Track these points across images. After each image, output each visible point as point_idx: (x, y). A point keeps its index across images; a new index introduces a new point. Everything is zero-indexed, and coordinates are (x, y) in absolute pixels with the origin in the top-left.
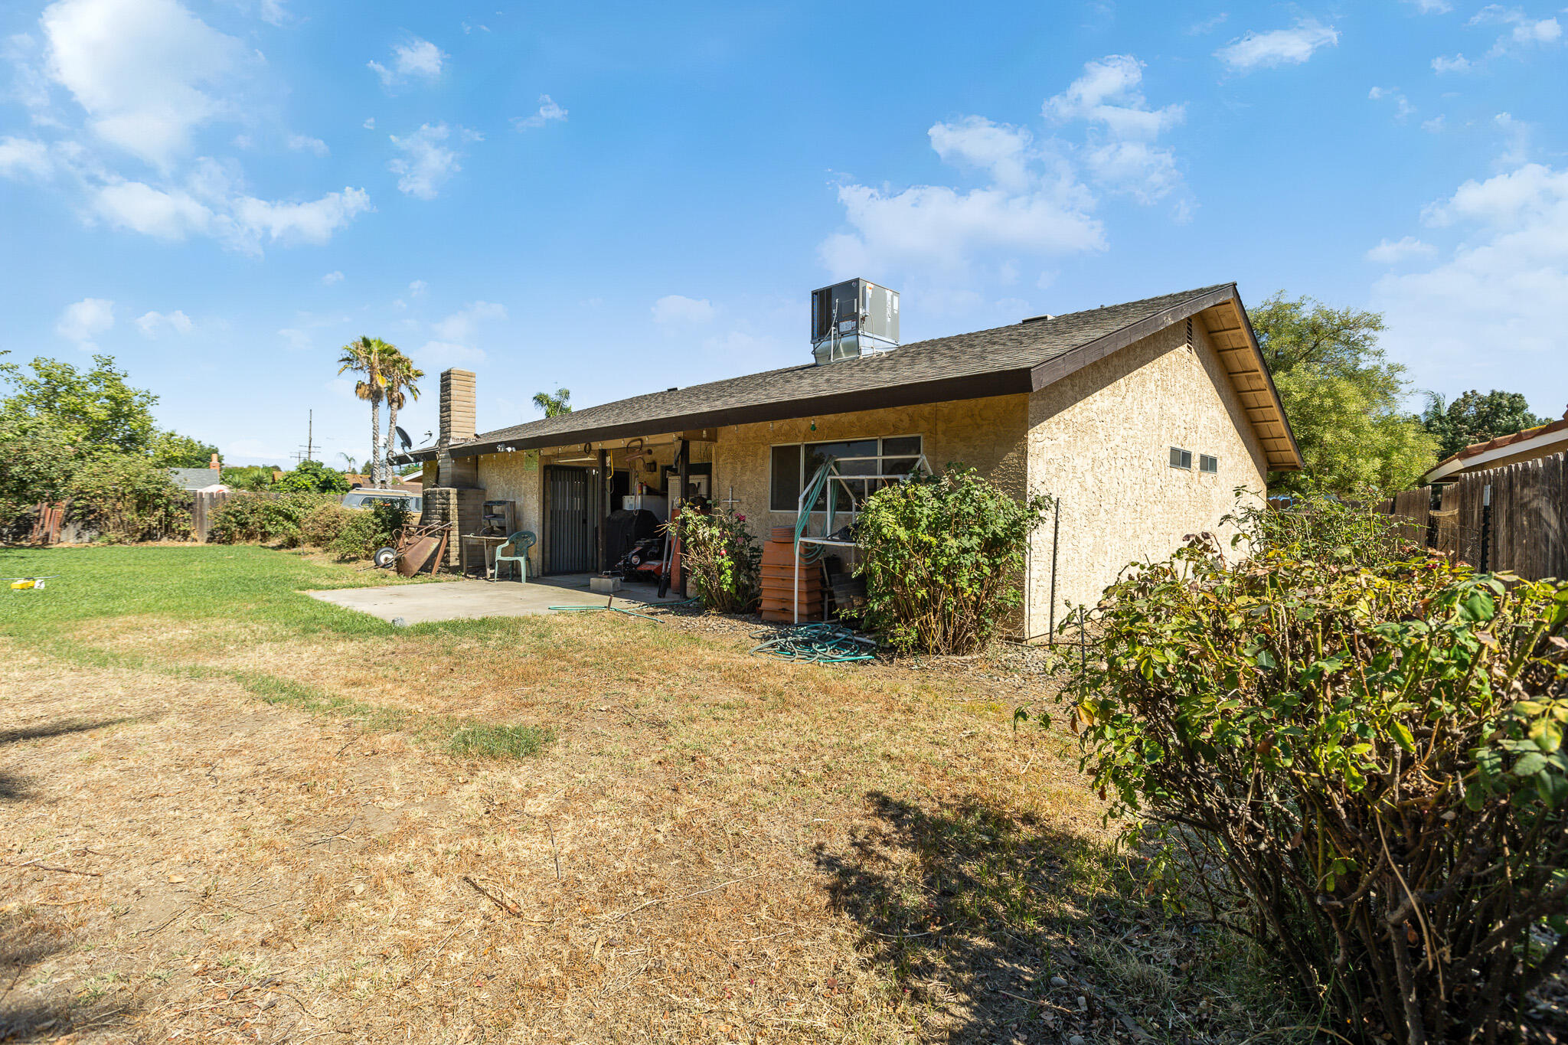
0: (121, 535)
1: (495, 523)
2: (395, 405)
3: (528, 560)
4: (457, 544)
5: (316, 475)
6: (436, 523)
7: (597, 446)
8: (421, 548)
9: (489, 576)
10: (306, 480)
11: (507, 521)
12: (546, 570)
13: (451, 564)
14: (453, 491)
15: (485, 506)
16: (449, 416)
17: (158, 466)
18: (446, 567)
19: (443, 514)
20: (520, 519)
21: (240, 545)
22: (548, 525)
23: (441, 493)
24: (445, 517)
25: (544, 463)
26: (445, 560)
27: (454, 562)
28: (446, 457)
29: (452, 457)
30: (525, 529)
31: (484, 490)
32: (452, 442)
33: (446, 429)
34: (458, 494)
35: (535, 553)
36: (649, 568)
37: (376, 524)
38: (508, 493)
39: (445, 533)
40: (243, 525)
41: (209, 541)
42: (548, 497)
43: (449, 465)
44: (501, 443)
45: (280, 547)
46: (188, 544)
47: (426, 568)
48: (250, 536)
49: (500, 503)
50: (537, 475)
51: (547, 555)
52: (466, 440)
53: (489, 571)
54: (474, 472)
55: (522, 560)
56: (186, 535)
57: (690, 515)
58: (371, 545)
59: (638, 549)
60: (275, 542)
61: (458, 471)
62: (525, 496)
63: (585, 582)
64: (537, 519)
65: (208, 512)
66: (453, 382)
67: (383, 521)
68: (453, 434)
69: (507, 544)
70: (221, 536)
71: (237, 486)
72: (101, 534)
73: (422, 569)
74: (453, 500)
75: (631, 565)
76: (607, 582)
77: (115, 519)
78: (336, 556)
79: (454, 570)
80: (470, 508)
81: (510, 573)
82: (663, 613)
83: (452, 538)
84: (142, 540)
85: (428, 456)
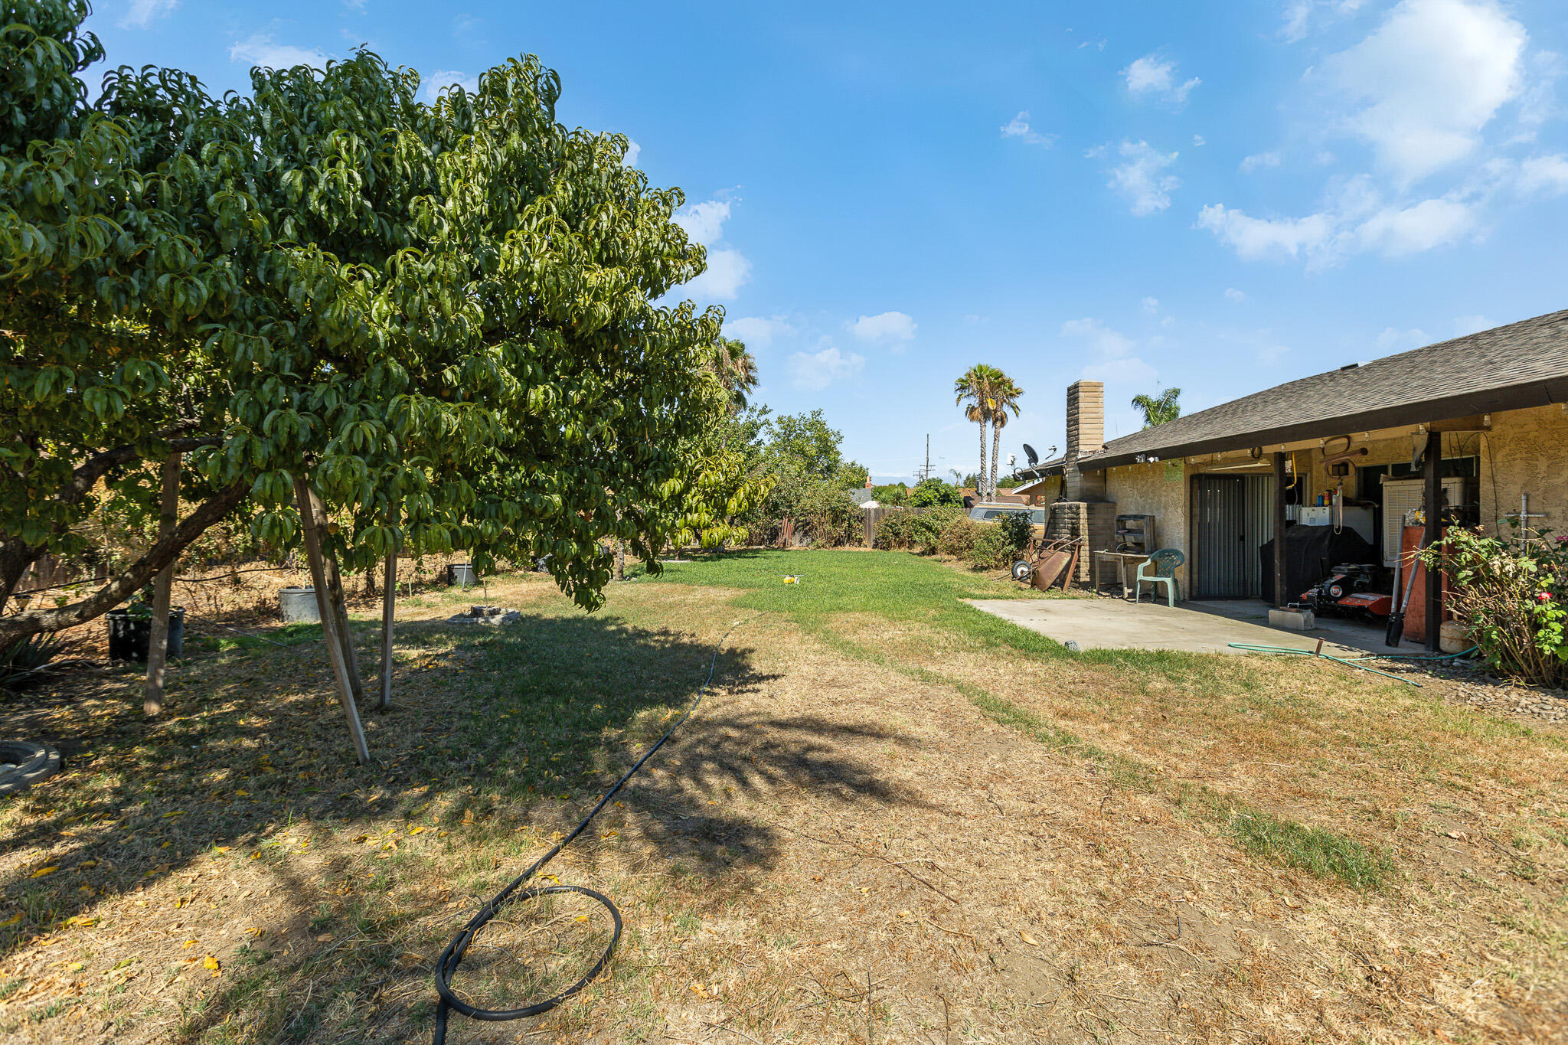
0: (823, 541)
1: (1130, 540)
2: (999, 423)
3: (1175, 581)
4: (1088, 559)
5: (937, 490)
6: (1065, 536)
7: (1269, 449)
8: (1053, 563)
9: (1126, 596)
10: (929, 494)
11: (1146, 537)
12: (1194, 593)
13: (1082, 580)
14: (1083, 505)
15: (1118, 521)
16: (1078, 429)
17: (843, 489)
18: (1076, 582)
19: (1073, 528)
20: (1159, 535)
21: (894, 551)
22: (1195, 542)
23: (1070, 508)
24: (1075, 532)
25: (1191, 472)
26: (1076, 576)
27: (1084, 577)
28: (1074, 471)
29: (1081, 470)
30: (1165, 547)
31: (1115, 503)
32: (1080, 456)
33: (1074, 443)
34: (1088, 508)
35: (1182, 574)
36: (1357, 603)
37: (1004, 537)
38: (1143, 507)
39: (1074, 548)
40: (897, 534)
41: (875, 547)
42: (1197, 511)
43: (1078, 479)
44: (1140, 453)
45: (923, 554)
46: (862, 549)
47: (1060, 582)
48: (901, 544)
49: (1136, 517)
50: (1182, 486)
51: (1195, 576)
52: (1094, 452)
53: (1127, 591)
54: (1103, 484)
55: (1169, 581)
56: (860, 541)
57: (1464, 538)
58: (1000, 556)
59: (1338, 577)
60: (918, 549)
61: (1088, 485)
62: (1166, 509)
63: (1262, 613)
64: (1182, 536)
65: (873, 524)
66: (1081, 394)
67: (1010, 534)
68: (1081, 448)
69: (1149, 562)
70: (882, 544)
71: (884, 501)
72: (813, 540)
73: (1055, 584)
74: (1083, 514)
75: (1329, 597)
76: (1300, 617)
77: (820, 530)
78: (971, 564)
79: (1085, 586)
80: (1100, 523)
81: (1154, 595)
82: (1408, 670)
83: (1082, 553)
84: (835, 545)
85: (1055, 472)
